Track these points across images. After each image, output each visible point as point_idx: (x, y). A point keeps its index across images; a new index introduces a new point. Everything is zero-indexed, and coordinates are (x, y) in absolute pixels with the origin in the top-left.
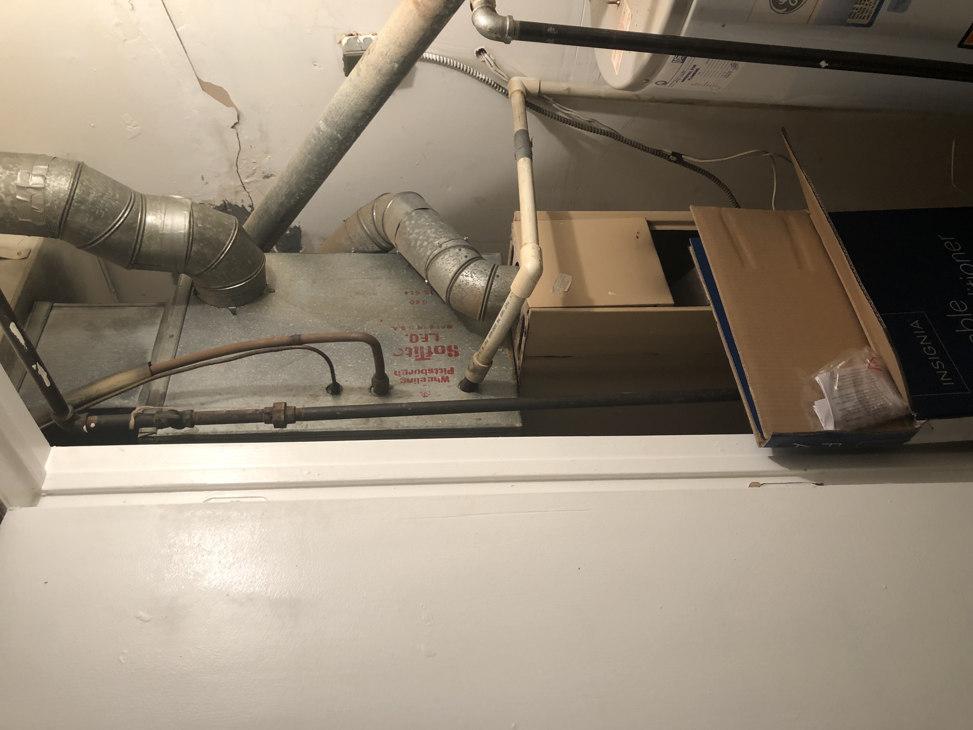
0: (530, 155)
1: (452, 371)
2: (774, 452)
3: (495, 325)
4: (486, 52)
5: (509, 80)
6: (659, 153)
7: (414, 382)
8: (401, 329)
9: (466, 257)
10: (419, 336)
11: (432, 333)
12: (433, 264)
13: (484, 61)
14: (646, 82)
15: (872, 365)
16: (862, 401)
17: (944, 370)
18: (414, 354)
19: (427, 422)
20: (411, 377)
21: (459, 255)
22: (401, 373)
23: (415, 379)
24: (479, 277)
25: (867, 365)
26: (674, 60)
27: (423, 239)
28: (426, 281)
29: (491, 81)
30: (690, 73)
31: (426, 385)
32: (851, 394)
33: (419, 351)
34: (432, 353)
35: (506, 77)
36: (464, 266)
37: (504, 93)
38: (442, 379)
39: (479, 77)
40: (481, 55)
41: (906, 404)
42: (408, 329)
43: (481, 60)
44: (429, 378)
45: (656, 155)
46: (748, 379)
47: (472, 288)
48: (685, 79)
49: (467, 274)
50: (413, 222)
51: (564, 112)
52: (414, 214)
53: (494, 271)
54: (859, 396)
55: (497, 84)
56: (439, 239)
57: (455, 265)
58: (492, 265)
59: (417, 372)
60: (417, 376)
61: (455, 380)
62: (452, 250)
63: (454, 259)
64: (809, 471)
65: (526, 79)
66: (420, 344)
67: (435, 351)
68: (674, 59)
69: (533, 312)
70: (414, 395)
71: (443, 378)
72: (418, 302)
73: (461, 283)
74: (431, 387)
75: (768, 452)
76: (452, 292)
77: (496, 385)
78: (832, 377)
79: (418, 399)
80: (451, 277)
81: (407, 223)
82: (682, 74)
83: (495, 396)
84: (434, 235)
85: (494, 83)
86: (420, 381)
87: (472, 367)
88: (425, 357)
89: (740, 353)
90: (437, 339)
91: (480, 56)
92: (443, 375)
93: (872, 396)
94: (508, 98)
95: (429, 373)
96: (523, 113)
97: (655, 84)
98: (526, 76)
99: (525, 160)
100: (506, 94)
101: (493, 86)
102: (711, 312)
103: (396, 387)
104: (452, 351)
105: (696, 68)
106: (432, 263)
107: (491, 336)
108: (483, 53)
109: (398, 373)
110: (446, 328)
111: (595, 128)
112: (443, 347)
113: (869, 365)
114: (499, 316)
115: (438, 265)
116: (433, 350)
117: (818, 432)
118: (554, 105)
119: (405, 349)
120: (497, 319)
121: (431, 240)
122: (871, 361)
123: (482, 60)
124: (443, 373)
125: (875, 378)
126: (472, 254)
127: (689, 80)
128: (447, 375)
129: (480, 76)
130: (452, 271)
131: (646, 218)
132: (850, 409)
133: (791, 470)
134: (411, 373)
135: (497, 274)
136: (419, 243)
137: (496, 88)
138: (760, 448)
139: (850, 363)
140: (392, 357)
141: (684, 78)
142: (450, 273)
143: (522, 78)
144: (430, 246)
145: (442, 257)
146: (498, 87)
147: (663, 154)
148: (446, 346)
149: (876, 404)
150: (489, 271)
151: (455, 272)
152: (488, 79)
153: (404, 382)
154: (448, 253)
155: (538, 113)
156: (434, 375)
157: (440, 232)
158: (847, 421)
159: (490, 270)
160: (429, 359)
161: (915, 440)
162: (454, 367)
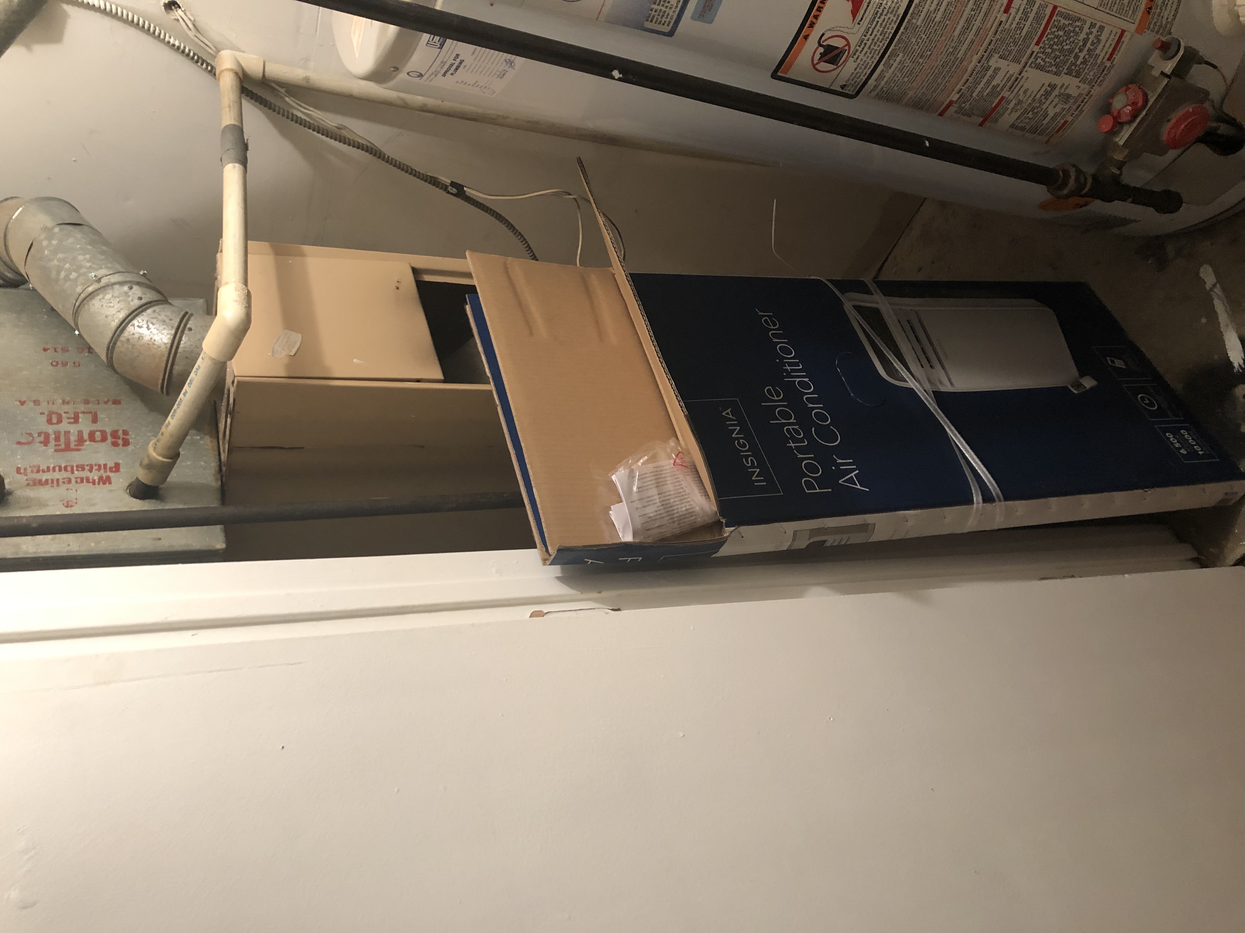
0: (244, 162)
1: (117, 468)
2: (563, 571)
3: (181, 399)
4: (180, 7)
5: (217, 54)
6: (434, 182)
7: (50, 485)
8: (32, 404)
9: (140, 298)
10: (64, 415)
11: (86, 411)
12: (86, 307)
13: (178, 20)
14: (394, 71)
15: (678, 461)
16: (665, 504)
17: (756, 468)
18: (52, 442)
19: (69, 545)
20: (44, 477)
21: (129, 296)
22: (29, 470)
23: (52, 480)
24: (161, 328)
25: (672, 461)
26: (429, 43)
27: (69, 268)
28: (77, 332)
29: (190, 51)
30: (452, 65)
31: (72, 489)
32: (652, 496)
33: (62, 439)
34: (86, 441)
35: (213, 48)
36: (135, 314)
37: (210, 71)
38: (99, 479)
39: (169, 42)
40: (172, 9)
41: (715, 508)
42: (44, 404)
43: (172, 17)
44: (76, 478)
45: (430, 183)
46: (532, 478)
47: (148, 344)
48: (446, 72)
49: (140, 325)
50: (54, 242)
51: (303, 111)
52: (57, 230)
53: (184, 321)
54: (661, 499)
55: (198, 57)
56: (97, 270)
57: (121, 309)
58: (183, 313)
59: (57, 469)
60: (57, 475)
61: (120, 481)
62: (116, 287)
63: (121, 301)
64: (604, 594)
65: (244, 55)
66: (64, 426)
67: (89, 437)
68: (429, 41)
69: (238, 382)
70: (50, 504)
71: (101, 478)
72: (65, 364)
73: (130, 337)
74: (78, 492)
75: (556, 570)
76: (117, 350)
77: (188, 489)
78: (631, 476)
79: (56, 509)
80: (114, 328)
81: (45, 243)
82: (442, 64)
83: (185, 504)
84: (88, 265)
85: (194, 54)
86: (61, 483)
87: (146, 462)
88: (72, 446)
89: (522, 444)
90: (95, 420)
91: (171, 11)
92: (102, 474)
93: (676, 499)
94: (216, 79)
95: (77, 470)
96: (235, 102)
97: (407, 75)
98: (243, 52)
99: (234, 167)
100: (212, 72)
101: (193, 58)
102: (491, 391)
103: (18, 493)
104: (119, 438)
105: (460, 58)
106: (84, 305)
107: (175, 415)
108: (176, 8)
109: (22, 471)
110: (110, 403)
111: (345, 138)
112: (103, 433)
113: (675, 461)
114: (186, 387)
115: (92, 309)
116: (86, 436)
117: (613, 544)
118: (287, 99)
119: (37, 435)
120: (183, 391)
121: (83, 270)
122: (677, 456)
123: (174, 17)
124: (102, 471)
125: (681, 477)
126: (149, 296)
127: (452, 74)
128: (109, 474)
129: (172, 41)
130: (116, 318)
131: (410, 264)
132: (652, 515)
133: (582, 593)
134: (46, 470)
135: (188, 326)
136: (63, 274)
137: (197, 62)
138: (545, 566)
139: (653, 458)
140: (15, 446)
141: (444, 71)
142: (114, 321)
143: (237, 54)
144: (81, 280)
145: (101, 296)
146: (200, 61)
147: (439, 182)
148: (108, 430)
149: (682, 508)
150: (176, 322)
151: (121, 320)
152: (185, 47)
153: (32, 484)
154: (110, 291)
155: (262, 106)
156: (85, 474)
157: (100, 260)
158: (647, 530)
159: (178, 320)
160: (79, 450)
161: (725, 551)
162: (121, 462)
